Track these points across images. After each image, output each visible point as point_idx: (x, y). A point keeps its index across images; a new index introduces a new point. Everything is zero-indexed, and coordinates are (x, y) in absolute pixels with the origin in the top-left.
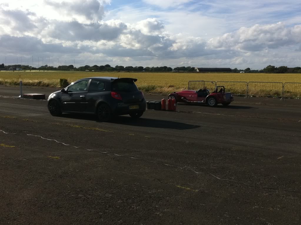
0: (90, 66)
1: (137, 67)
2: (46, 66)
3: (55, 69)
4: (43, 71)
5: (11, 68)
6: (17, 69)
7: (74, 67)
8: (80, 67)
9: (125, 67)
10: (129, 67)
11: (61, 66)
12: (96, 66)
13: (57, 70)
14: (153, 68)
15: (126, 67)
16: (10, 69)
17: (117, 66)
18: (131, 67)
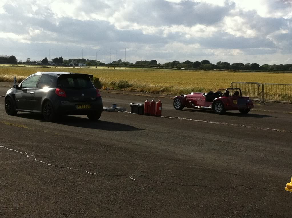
0: (180, 62)
1: (249, 64)
2: (120, 61)
3: (131, 65)
4: (113, 68)
5: (72, 63)
6: (80, 65)
7: (158, 63)
8: (166, 64)
9: (231, 65)
10: (237, 64)
11: (140, 62)
12: (188, 62)
13: (133, 67)
14: (274, 65)
15: (233, 64)
16: (70, 64)
17: (219, 63)
18: (241, 64)
